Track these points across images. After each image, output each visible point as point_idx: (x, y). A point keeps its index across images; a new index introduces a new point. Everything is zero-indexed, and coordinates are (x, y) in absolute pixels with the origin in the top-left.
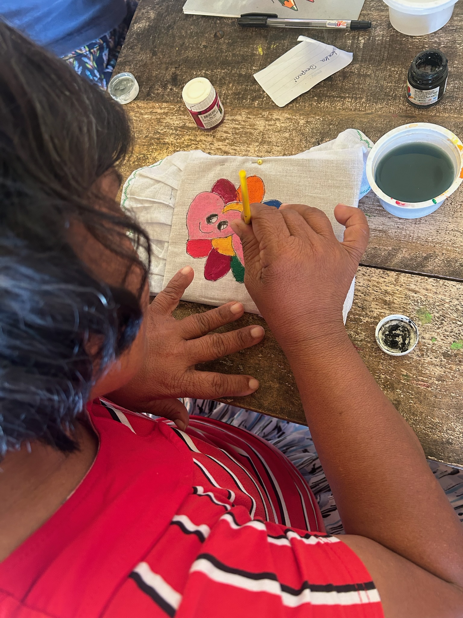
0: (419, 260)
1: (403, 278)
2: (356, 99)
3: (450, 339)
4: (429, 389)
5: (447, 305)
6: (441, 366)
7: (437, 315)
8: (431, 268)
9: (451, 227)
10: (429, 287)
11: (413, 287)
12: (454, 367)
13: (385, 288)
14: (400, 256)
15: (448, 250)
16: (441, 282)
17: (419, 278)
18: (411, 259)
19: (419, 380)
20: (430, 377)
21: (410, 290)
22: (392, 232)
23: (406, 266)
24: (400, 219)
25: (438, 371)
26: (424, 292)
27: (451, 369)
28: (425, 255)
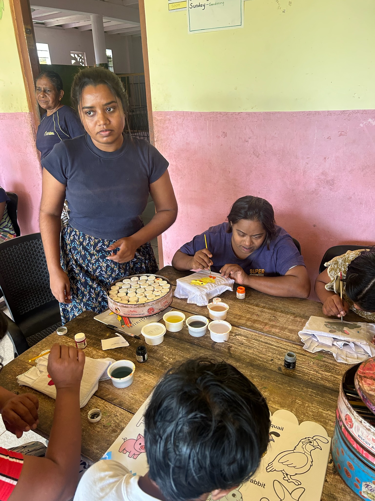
0: (113, 399)
1: (106, 403)
2: (124, 355)
3: (108, 422)
4: (93, 434)
5: (113, 413)
6: (101, 428)
7: (109, 415)
8: (115, 402)
9: (127, 393)
10: (111, 407)
11: (107, 406)
12: (104, 430)
13: (99, 404)
14: (109, 396)
15: (122, 398)
16: (115, 406)
17: (110, 404)
18: (111, 398)
19: (92, 431)
20: (96, 431)
21: (106, 406)
22: (110, 390)
23: (109, 399)
24: (115, 387)
25: (99, 430)
26: (109, 408)
27: (103, 430)
28: (115, 398)
